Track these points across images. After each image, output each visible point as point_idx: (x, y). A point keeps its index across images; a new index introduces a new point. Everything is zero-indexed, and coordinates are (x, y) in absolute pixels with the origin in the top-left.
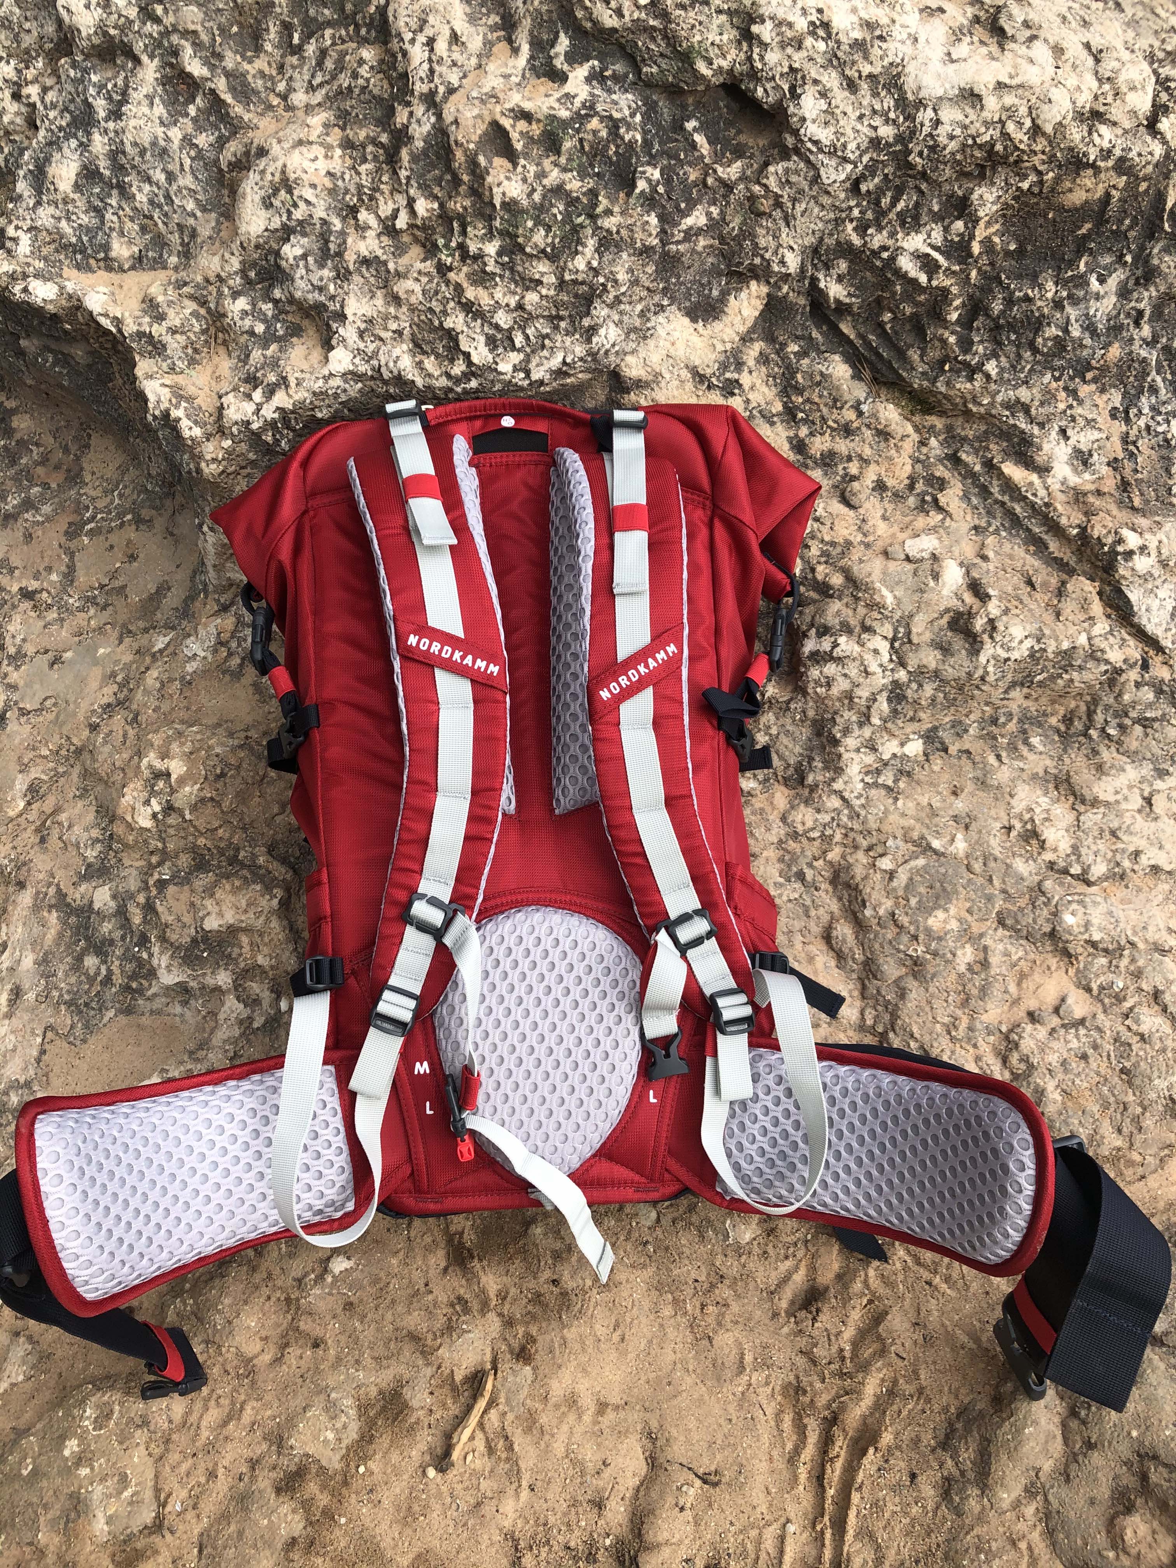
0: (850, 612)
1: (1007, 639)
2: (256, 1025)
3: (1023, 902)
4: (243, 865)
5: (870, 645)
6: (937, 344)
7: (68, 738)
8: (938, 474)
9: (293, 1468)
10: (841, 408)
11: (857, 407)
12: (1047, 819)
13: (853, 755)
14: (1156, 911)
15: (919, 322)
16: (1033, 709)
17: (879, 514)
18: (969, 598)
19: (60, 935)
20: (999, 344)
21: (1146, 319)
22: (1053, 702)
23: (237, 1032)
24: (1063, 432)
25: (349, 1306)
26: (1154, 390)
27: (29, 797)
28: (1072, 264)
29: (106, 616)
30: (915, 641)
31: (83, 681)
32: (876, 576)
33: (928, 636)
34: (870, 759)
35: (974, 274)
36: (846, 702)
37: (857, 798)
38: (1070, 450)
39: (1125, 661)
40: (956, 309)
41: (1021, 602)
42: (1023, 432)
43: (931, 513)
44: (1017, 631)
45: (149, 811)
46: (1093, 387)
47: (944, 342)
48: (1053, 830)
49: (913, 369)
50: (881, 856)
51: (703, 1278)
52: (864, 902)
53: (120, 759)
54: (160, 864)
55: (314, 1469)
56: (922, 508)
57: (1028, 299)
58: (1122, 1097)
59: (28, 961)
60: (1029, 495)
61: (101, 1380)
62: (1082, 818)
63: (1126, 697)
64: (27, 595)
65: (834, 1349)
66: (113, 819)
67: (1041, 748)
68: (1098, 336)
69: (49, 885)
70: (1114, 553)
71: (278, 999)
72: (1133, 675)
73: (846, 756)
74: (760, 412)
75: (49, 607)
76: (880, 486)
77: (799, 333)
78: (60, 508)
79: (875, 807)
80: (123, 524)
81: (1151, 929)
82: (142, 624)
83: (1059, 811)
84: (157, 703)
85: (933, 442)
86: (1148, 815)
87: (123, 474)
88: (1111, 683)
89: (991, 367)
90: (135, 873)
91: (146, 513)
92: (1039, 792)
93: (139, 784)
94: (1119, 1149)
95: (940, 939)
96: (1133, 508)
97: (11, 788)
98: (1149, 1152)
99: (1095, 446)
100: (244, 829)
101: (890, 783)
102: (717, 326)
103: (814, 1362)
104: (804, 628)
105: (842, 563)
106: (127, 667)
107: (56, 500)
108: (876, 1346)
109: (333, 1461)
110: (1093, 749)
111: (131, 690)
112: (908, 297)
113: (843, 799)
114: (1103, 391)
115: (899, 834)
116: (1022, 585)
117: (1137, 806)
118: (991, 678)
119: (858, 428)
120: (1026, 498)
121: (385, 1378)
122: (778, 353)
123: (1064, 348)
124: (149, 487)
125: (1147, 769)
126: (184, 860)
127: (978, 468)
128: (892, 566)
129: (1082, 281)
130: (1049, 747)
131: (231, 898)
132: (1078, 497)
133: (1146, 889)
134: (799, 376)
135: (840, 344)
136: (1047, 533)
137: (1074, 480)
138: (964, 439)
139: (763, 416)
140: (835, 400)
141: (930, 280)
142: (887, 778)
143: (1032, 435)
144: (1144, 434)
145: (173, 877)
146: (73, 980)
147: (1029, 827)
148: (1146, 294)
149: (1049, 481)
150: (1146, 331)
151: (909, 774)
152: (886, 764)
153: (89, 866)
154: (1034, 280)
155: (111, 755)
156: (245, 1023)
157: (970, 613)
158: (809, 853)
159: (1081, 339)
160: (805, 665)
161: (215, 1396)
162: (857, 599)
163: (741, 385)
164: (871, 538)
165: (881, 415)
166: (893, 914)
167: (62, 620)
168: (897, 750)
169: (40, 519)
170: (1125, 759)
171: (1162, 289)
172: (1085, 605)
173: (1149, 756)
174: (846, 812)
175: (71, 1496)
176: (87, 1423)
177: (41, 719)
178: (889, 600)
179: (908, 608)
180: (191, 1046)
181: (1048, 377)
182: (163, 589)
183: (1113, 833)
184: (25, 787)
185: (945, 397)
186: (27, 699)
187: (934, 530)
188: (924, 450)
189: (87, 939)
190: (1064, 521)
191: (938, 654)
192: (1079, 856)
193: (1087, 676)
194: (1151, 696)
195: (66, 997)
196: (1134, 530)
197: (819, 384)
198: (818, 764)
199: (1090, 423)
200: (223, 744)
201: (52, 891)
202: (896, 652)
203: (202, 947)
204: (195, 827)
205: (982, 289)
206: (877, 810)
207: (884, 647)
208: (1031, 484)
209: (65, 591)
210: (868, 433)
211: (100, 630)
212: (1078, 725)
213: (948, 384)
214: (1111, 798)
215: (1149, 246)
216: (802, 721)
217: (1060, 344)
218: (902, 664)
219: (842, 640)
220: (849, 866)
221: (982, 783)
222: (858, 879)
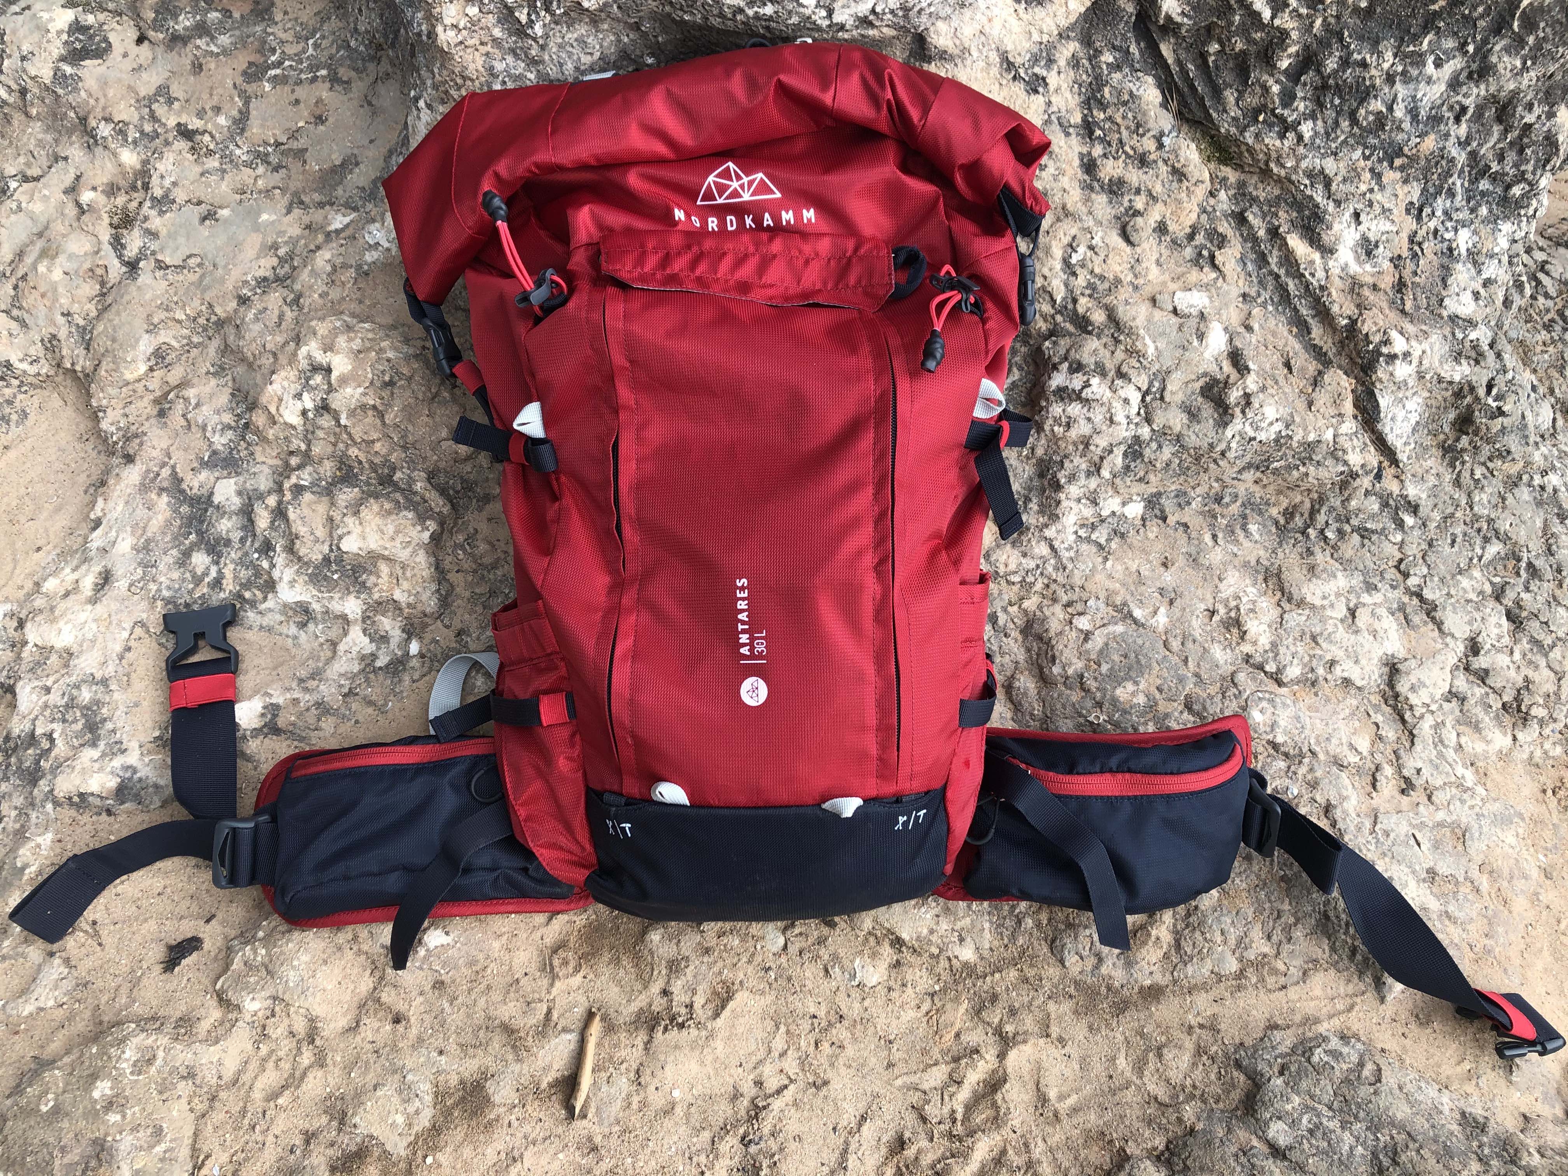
0: (1108, 354)
1: (1259, 417)
2: (379, 664)
3: (1213, 690)
4: (396, 487)
5: (1122, 393)
6: (1258, 89)
7: (211, 306)
8: (1220, 230)
9: (353, 1148)
10: (1143, 135)
11: (1159, 140)
12: (1252, 611)
13: (1073, 504)
14: (1341, 724)
15: (1244, 61)
16: (1258, 495)
17: (1154, 258)
18: (1227, 367)
19: (168, 523)
20: (1321, 105)
21: (1468, 116)
22: (1279, 492)
23: (356, 668)
24: (1357, 215)
25: (439, 985)
26: (1451, 194)
27: (152, 362)
28: (1416, 39)
29: (277, 178)
30: (1167, 399)
31: (238, 246)
32: (1140, 322)
33: (1179, 397)
34: (1088, 512)
35: (1319, 22)
36: (1081, 447)
37: (1067, 549)
38: (1358, 236)
39: (1363, 466)
40: (1290, 56)
41: (1276, 383)
42: (1317, 206)
43: (1206, 269)
44: (1271, 412)
45: (299, 406)
46: (1398, 175)
47: (1266, 89)
48: (1256, 622)
49: (1225, 111)
50: (1080, 614)
51: (822, 1013)
52: (1054, 658)
53: (273, 341)
54: (299, 467)
55: (376, 1152)
56: (1197, 261)
57: (1364, 65)
58: (1277, 905)
59: (125, 545)
60: (1307, 274)
61: (147, 1020)
62: (1286, 616)
63: (1353, 503)
64: (185, 133)
65: (946, 1110)
66: (253, 406)
67: (1257, 537)
68: (1418, 122)
69: (163, 465)
70: (1377, 353)
71: (408, 640)
72: (1366, 482)
73: (1065, 504)
74: (1059, 119)
75: (210, 153)
76: (1162, 229)
77: (1117, 43)
78: (242, 43)
79: (1084, 563)
80: (314, 79)
81: (1334, 741)
82: (317, 197)
83: (1264, 605)
84: (325, 288)
85: (1222, 195)
86: (1349, 627)
87: (323, 21)
88: (1344, 485)
89: (1306, 129)
90: (266, 470)
91: (344, 73)
92: (1248, 581)
93: (293, 374)
94: (1265, 956)
95: (1125, 712)
96: (1403, 311)
97: (134, 347)
98: (1294, 963)
99: (1384, 238)
100: (405, 448)
101: (1102, 541)
102: (1039, 12)
103: (924, 1119)
104: (1056, 360)
105: (1107, 300)
106: (293, 242)
107: (237, 33)
108: (989, 1113)
109: (398, 1147)
110: (1308, 549)
111: (295, 268)
112: (1244, 31)
113: (1052, 547)
114: (1406, 181)
115: (1102, 596)
116: (1280, 365)
117: (1340, 616)
118: (1231, 455)
119: (1155, 162)
120: (1303, 275)
121: (470, 1067)
122: (1090, 60)
123: (1382, 126)
124: (353, 43)
125: (1357, 580)
126: (328, 468)
127: (1261, 233)
128: (1157, 314)
129: (1418, 60)
130: (1265, 537)
131: (378, 520)
132: (1354, 286)
133: (1334, 700)
134: (1107, 90)
135: (1154, 66)
136: (1313, 317)
137: (1354, 268)
138: (1254, 200)
139: (1060, 124)
140: (1138, 125)
141: (1273, 17)
142: (1102, 535)
143: (1325, 212)
144: (1431, 236)
145: (313, 484)
146: (176, 575)
147: (1233, 614)
148: (1475, 91)
149: (1331, 263)
150: (1463, 130)
151: (1123, 536)
152: (1102, 521)
153: (215, 453)
154: (1375, 44)
155: (261, 334)
156: (368, 660)
157: (1226, 383)
158: (1006, 597)
159: (1401, 122)
160: (1047, 400)
161: (274, 1058)
162: (1117, 341)
163: (1046, 84)
164: (1141, 281)
165: (1182, 153)
166: (1082, 676)
167: (224, 171)
168: (1117, 508)
169: (215, 49)
170: (1337, 565)
171: (1492, 89)
172: (1337, 401)
173: (1361, 567)
174: (1053, 561)
175: (95, 1142)
176: (124, 1065)
177: (181, 278)
178: (1151, 351)
179: (1168, 363)
180: (303, 673)
181: (1358, 153)
182: (349, 163)
183: (1314, 638)
184: (151, 350)
185: (1250, 150)
186: (168, 252)
187: (1205, 287)
188: (1212, 201)
189: (200, 533)
190: (1335, 309)
191: (1184, 417)
192: (1277, 655)
193: (1323, 473)
194: (1376, 507)
195: (166, 593)
196: (1402, 333)
197: (1125, 103)
198: (1034, 506)
199: (1386, 212)
200: (396, 349)
201: (166, 472)
202: (1146, 407)
203: (334, 567)
204: (349, 435)
205: (1319, 41)
206: (1084, 566)
207: (1135, 398)
208: (1312, 262)
209: (232, 139)
210: (1164, 169)
211: (267, 192)
212: (1298, 521)
213: (1257, 136)
214: (1318, 602)
215: (1492, 41)
216: (1028, 458)
217: (1380, 121)
218: (1148, 420)
219: (1095, 381)
220: (1044, 619)
221: (1194, 560)
222: (1052, 633)
